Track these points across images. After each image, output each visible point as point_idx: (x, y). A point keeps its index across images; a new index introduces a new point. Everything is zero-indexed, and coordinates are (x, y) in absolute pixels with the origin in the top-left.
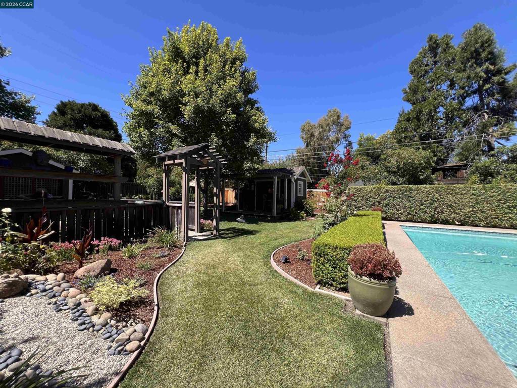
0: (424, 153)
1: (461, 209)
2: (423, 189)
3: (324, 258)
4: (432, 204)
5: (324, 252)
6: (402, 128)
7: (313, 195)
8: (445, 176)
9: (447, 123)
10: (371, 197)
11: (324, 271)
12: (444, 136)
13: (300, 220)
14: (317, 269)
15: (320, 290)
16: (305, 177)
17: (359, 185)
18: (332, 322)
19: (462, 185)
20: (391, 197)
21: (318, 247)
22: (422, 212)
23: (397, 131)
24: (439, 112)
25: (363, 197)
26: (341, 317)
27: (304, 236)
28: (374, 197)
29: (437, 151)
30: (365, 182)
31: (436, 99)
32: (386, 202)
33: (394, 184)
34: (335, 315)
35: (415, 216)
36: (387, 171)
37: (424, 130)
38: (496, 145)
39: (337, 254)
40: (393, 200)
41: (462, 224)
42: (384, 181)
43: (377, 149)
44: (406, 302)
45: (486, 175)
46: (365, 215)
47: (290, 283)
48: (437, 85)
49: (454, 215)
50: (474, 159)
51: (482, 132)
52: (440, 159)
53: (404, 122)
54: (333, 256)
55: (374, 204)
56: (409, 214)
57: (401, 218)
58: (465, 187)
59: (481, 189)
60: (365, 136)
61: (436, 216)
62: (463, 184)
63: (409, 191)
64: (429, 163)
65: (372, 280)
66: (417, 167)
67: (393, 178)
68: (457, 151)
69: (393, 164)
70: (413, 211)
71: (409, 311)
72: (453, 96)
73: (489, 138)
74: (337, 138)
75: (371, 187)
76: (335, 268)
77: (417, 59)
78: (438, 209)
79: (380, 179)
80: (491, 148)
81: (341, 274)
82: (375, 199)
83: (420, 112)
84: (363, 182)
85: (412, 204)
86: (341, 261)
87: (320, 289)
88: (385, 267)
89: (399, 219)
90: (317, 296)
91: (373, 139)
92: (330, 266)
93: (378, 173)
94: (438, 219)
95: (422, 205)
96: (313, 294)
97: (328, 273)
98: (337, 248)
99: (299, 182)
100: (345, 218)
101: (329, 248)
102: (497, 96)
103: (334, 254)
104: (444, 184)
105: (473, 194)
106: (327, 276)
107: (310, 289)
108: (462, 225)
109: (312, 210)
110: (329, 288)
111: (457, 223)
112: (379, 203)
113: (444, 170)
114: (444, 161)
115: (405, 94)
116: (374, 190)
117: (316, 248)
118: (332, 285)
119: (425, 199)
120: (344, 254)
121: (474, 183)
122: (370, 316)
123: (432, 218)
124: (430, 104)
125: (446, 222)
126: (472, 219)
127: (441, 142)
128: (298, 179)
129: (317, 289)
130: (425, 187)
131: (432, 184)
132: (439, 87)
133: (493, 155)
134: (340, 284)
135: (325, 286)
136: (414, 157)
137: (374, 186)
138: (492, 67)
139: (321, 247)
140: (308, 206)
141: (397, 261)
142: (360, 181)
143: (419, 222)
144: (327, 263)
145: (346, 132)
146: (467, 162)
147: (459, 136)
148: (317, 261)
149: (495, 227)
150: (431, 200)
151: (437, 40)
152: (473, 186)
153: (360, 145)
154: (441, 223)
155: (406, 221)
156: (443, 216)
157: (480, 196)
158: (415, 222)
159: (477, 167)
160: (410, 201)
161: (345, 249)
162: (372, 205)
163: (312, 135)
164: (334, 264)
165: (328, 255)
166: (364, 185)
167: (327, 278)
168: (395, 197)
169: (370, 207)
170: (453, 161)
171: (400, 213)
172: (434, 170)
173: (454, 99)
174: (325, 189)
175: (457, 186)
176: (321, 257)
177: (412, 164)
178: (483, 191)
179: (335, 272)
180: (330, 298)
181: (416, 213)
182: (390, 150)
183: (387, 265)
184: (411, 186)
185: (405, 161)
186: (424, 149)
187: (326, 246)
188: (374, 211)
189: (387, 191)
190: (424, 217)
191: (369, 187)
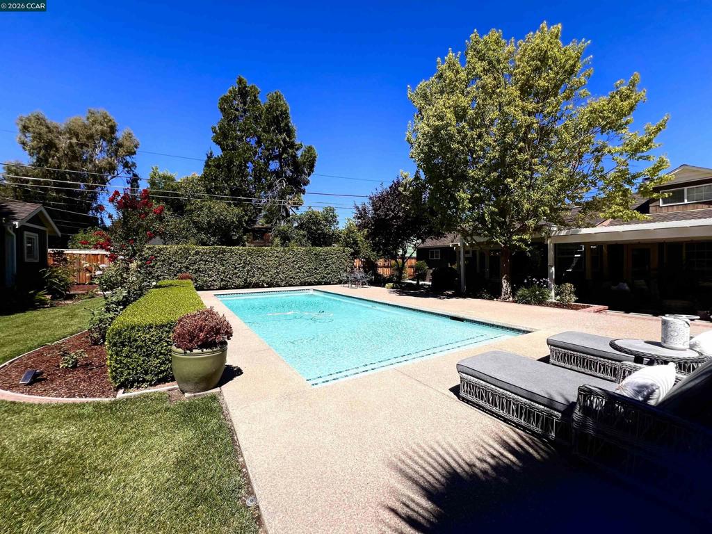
0: (236, 210)
1: (268, 271)
2: (237, 251)
3: (131, 347)
4: (244, 268)
5: (129, 338)
6: (212, 175)
7: (65, 260)
8: (255, 238)
9: (255, 182)
10: (175, 261)
11: (131, 365)
12: (252, 195)
13: (35, 308)
14: (118, 366)
15: (126, 395)
16: (43, 226)
17: (157, 244)
18: (156, 420)
19: (269, 248)
20: (202, 260)
21: (119, 333)
22: (236, 277)
23: (205, 177)
24: (248, 168)
25: (164, 261)
26: (167, 409)
27: (58, 333)
28: (180, 260)
29: (248, 210)
30: (164, 240)
31: (246, 153)
32: (196, 267)
33: (204, 244)
34: (158, 412)
35: (229, 282)
36: (196, 227)
37: (235, 184)
38: (291, 213)
39: (152, 336)
40: (205, 265)
41: (270, 285)
42: (193, 240)
43: (182, 195)
44: (234, 366)
45: (285, 238)
46: (171, 285)
47: (58, 407)
48: (247, 137)
49: (263, 278)
50: (276, 223)
51: (282, 198)
52: (250, 220)
53: (214, 168)
54: (145, 340)
55: (180, 271)
56: (222, 280)
57: (214, 286)
58: (271, 249)
59: (282, 252)
60: (161, 173)
61: (248, 280)
62: (269, 246)
63: (222, 253)
64: (240, 222)
65: (205, 350)
66: (230, 226)
67: (203, 236)
68: (264, 212)
69: (203, 218)
70: (226, 277)
71: (238, 372)
72: (260, 155)
73: (286, 204)
74: (110, 164)
75: (176, 247)
76: (148, 356)
77: (227, 97)
78: (251, 273)
79: (186, 238)
80: (288, 215)
81: (159, 360)
82: (181, 263)
83: (231, 162)
84: (163, 241)
85: (226, 269)
86: (157, 343)
87: (124, 393)
88: (218, 332)
89: (212, 288)
90: (124, 402)
91: (173, 180)
92: (140, 355)
93: (184, 229)
94: (250, 284)
95: (236, 268)
96: (116, 403)
97: (138, 366)
98: (152, 328)
99: (26, 234)
100: (140, 293)
101: (138, 331)
102: (291, 168)
103: (148, 336)
104: (255, 246)
105: (277, 256)
106: (137, 370)
107: (106, 400)
108: (269, 287)
109: (67, 286)
110: (140, 387)
111: (265, 285)
112: (187, 268)
113: (254, 231)
114: (254, 222)
115: (214, 134)
116: (180, 252)
117: (116, 334)
118: (144, 381)
119: (239, 262)
120: (162, 333)
121: (277, 246)
122: (202, 393)
123: (245, 283)
124: (240, 155)
125: (257, 285)
126: (276, 280)
127: (251, 201)
128: (23, 228)
129: (121, 394)
130: (238, 249)
131: (244, 245)
132: (248, 139)
133: (289, 221)
134: (156, 375)
135: (132, 387)
136: (226, 213)
137: (180, 246)
138: (288, 139)
139: (125, 331)
140: (57, 281)
141: (228, 324)
142: (158, 238)
143: (233, 288)
144: (136, 352)
145: (128, 158)
146: (272, 225)
147: (266, 197)
148: (117, 354)
149: (291, 285)
150: (244, 263)
151: (246, 87)
152: (276, 249)
153: (153, 183)
154: (253, 287)
155: (220, 288)
156: (254, 280)
157: (282, 258)
158: (229, 289)
159: (279, 231)
160: (223, 265)
161: (163, 326)
162: (178, 272)
163: (50, 146)
164: (147, 351)
165: (136, 340)
166: (165, 244)
167: (137, 373)
168: (207, 261)
169: (175, 275)
170: (261, 223)
171: (213, 280)
172: (246, 231)
173: (260, 157)
174: (102, 248)
175: (266, 248)
176: (124, 346)
177: (224, 221)
178: (283, 254)
179: (149, 362)
180: (146, 396)
181: (230, 278)
182: (199, 200)
183: (220, 329)
184: (224, 247)
185: (216, 216)
186: (236, 205)
187: (133, 328)
188: (182, 279)
189: (197, 253)
190: (238, 282)
191: (172, 248)
